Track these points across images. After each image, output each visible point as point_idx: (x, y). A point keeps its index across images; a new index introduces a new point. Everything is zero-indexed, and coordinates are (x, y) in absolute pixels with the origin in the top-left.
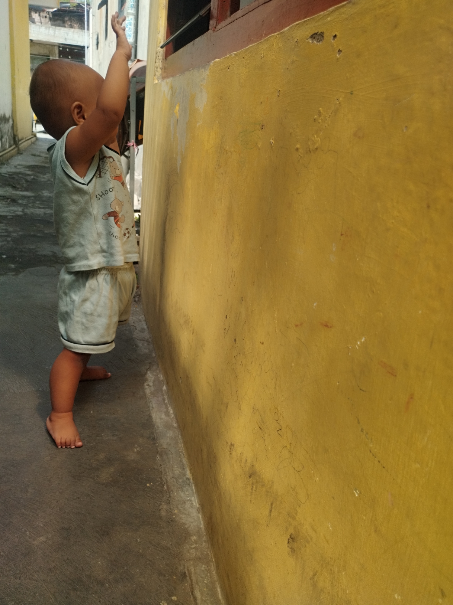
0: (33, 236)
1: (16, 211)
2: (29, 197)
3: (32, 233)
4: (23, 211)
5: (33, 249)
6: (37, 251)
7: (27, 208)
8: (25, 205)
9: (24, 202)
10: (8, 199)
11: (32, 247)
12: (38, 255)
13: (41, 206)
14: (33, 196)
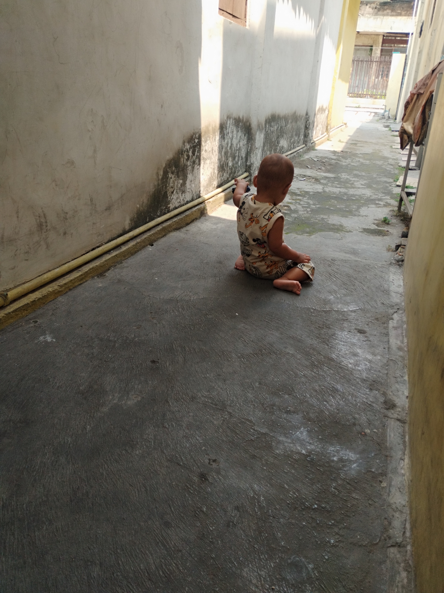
8: (325, 184)
9: (325, 181)
10: (313, 178)
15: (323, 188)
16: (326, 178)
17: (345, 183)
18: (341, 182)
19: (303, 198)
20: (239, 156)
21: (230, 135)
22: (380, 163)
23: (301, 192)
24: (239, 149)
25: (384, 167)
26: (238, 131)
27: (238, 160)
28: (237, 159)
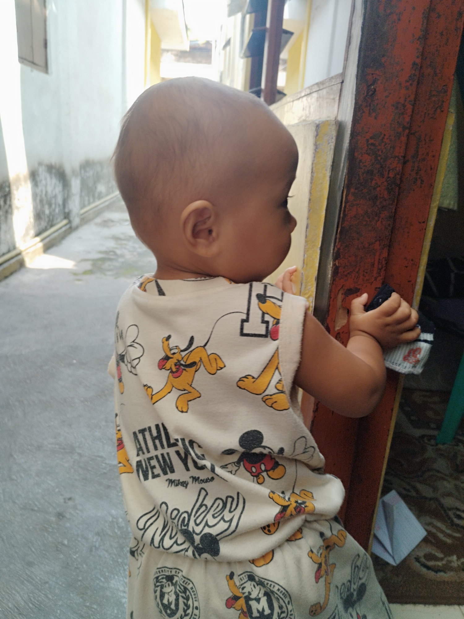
19: (129, 243)
20: (55, 204)
21: (44, 182)
24: (55, 197)
26: (51, 178)
27: (55, 207)
28: (53, 206)
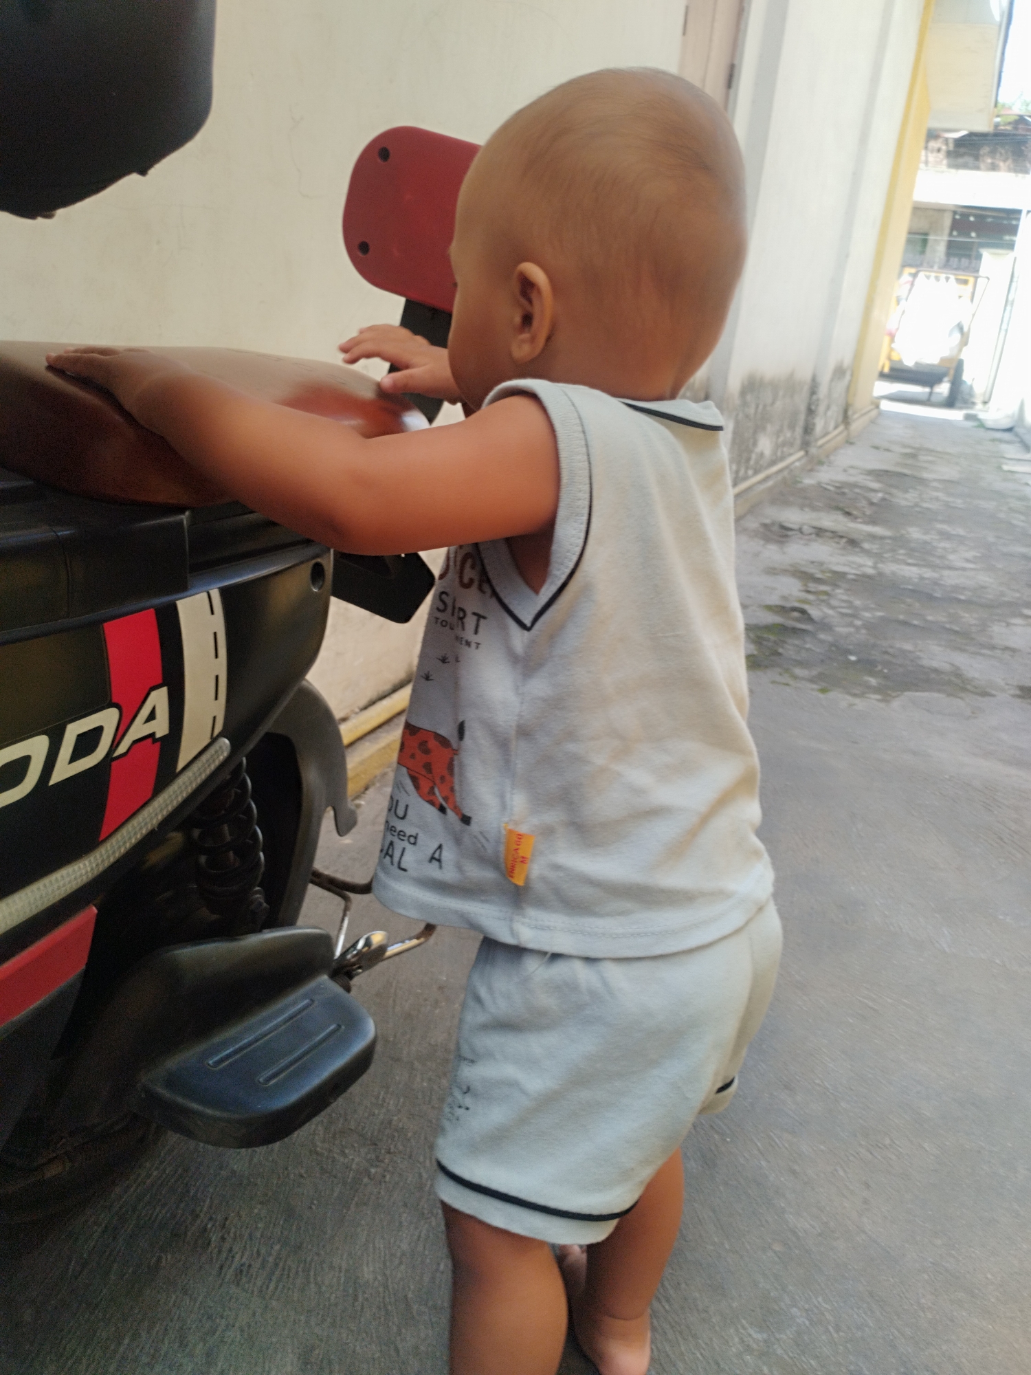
0: (905, 623)
1: (860, 566)
2: (882, 538)
3: (901, 617)
4: (875, 567)
5: (910, 652)
6: (919, 658)
7: (883, 562)
8: (876, 553)
9: (874, 547)
10: (841, 537)
11: (908, 646)
12: (922, 666)
13: (910, 561)
14: (890, 538)
15: (876, 563)
16: (873, 537)
17: (923, 554)
18: (913, 550)
19: (833, 590)
22: (990, 505)
23: (823, 572)
25: (1002, 515)
